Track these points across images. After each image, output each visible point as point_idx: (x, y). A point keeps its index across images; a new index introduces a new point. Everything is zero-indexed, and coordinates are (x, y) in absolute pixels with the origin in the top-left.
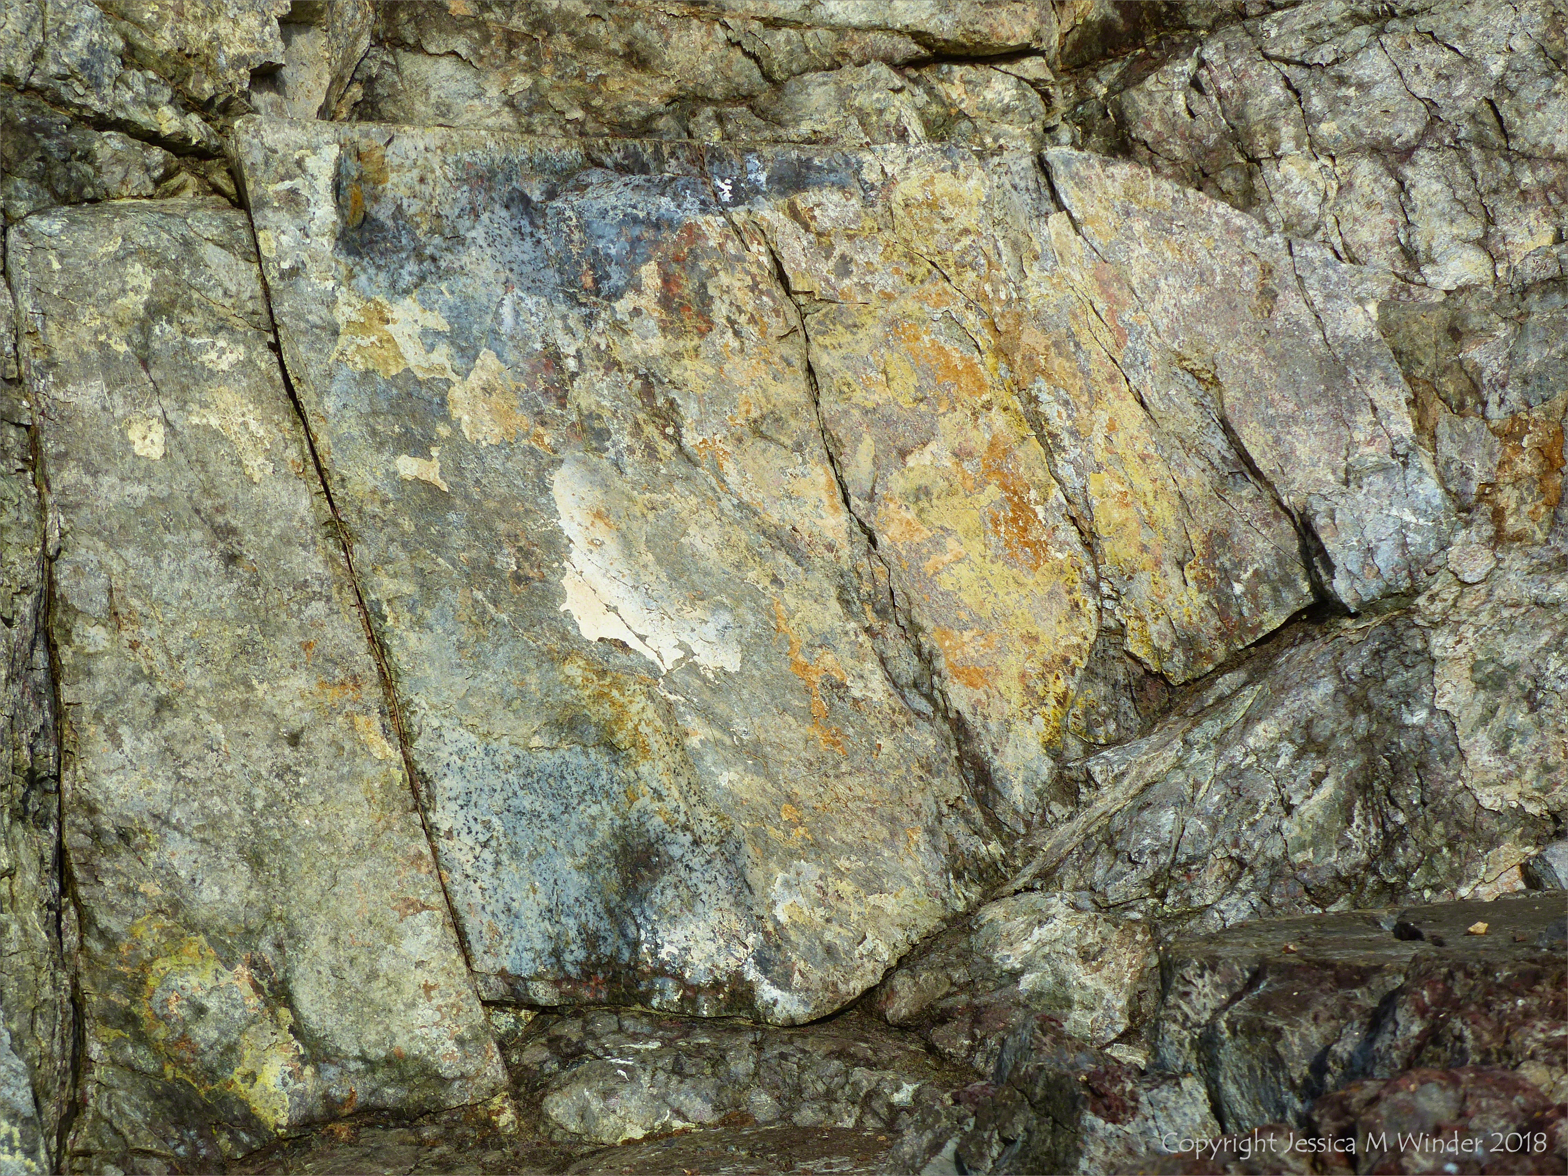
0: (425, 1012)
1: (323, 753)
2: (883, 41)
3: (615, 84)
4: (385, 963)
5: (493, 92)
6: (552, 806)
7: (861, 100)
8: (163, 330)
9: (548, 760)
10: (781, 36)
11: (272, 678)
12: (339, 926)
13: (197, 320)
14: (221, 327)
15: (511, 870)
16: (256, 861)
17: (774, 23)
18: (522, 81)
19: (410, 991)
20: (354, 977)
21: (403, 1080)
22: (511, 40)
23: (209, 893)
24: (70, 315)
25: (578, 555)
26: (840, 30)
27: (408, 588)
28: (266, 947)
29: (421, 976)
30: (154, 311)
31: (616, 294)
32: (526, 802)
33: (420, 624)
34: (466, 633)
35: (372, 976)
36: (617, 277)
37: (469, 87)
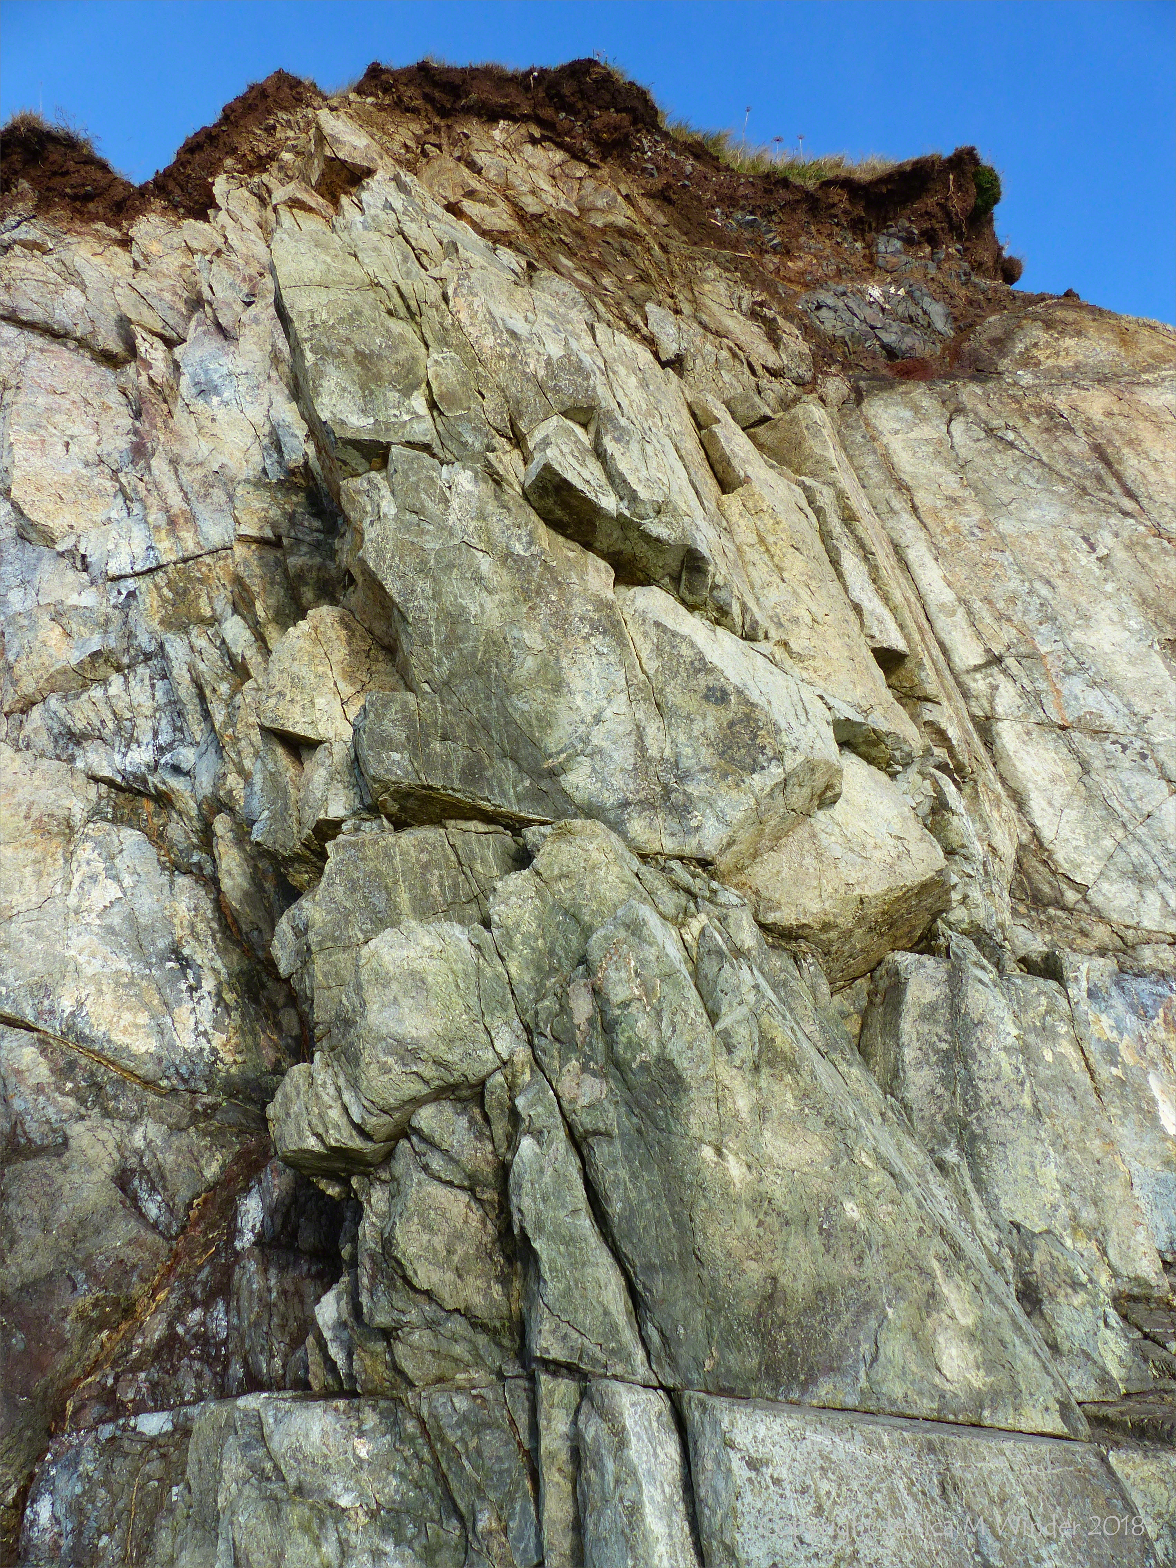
0: (1145, 1262)
1: (1107, 1167)
2: (1163, 937)
3: (1078, 941)
4: (1132, 1243)
5: (1039, 939)
6: (1166, 1192)
7: (1161, 955)
8: (1048, 1018)
9: (1162, 1175)
10: (1131, 931)
11: (1091, 1140)
12: (1119, 1229)
13: (1056, 1016)
14: (1062, 1020)
15: (1155, 1211)
16: (1096, 1204)
17: (1127, 927)
18: (1048, 937)
19: (1140, 1254)
20: (1124, 1247)
21: (1139, 1286)
22: (1041, 923)
23: (1084, 1214)
24: (1026, 1011)
25: (1160, 1103)
26: (1149, 932)
27: (1119, 1112)
28: (1099, 1234)
29: (1142, 1249)
30: (1047, 1012)
31: (1152, 1018)
32: (1157, 1189)
33: (1123, 1125)
34: (1137, 1129)
35: (1129, 1248)
36: (1151, 1012)
37: (1031, 937)
